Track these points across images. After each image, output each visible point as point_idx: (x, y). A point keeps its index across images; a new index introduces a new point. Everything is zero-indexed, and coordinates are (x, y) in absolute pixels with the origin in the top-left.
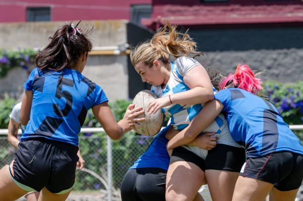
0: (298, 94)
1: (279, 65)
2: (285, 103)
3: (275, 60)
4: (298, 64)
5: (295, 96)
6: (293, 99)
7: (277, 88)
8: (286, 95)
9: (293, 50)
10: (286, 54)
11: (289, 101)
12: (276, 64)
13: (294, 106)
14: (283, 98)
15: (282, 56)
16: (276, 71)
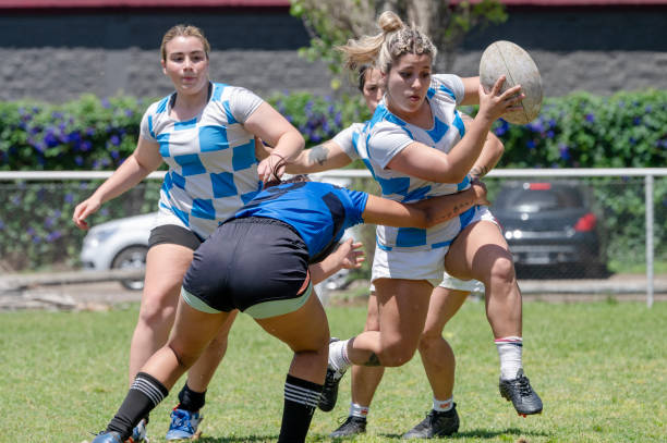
0: (71, 121)
1: (26, 74)
2: (51, 134)
3: (18, 66)
4: (55, 73)
5: (66, 123)
6: (62, 128)
7: (37, 111)
8: (52, 121)
9: (47, 50)
10: (36, 58)
11: (57, 132)
12: (20, 72)
13: (64, 139)
14: (48, 127)
15: (28, 61)
16: (19, 84)
